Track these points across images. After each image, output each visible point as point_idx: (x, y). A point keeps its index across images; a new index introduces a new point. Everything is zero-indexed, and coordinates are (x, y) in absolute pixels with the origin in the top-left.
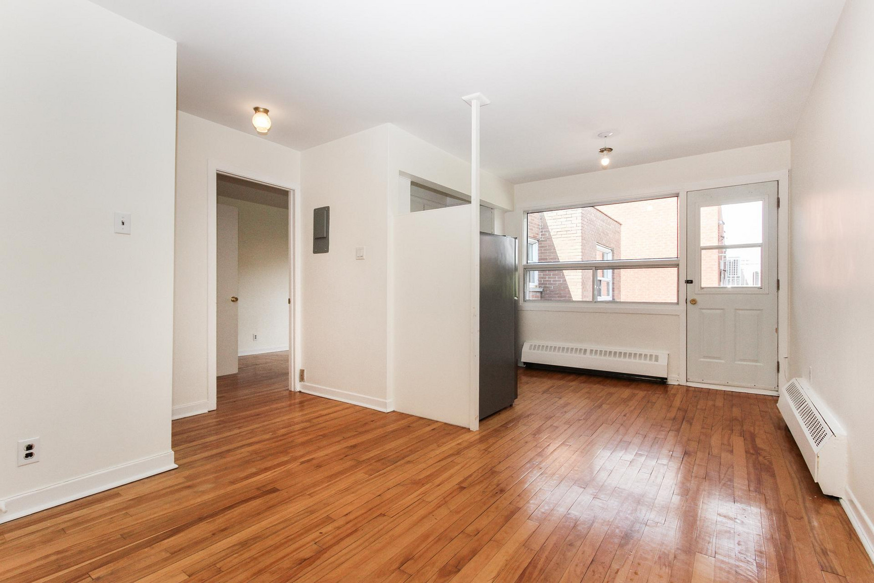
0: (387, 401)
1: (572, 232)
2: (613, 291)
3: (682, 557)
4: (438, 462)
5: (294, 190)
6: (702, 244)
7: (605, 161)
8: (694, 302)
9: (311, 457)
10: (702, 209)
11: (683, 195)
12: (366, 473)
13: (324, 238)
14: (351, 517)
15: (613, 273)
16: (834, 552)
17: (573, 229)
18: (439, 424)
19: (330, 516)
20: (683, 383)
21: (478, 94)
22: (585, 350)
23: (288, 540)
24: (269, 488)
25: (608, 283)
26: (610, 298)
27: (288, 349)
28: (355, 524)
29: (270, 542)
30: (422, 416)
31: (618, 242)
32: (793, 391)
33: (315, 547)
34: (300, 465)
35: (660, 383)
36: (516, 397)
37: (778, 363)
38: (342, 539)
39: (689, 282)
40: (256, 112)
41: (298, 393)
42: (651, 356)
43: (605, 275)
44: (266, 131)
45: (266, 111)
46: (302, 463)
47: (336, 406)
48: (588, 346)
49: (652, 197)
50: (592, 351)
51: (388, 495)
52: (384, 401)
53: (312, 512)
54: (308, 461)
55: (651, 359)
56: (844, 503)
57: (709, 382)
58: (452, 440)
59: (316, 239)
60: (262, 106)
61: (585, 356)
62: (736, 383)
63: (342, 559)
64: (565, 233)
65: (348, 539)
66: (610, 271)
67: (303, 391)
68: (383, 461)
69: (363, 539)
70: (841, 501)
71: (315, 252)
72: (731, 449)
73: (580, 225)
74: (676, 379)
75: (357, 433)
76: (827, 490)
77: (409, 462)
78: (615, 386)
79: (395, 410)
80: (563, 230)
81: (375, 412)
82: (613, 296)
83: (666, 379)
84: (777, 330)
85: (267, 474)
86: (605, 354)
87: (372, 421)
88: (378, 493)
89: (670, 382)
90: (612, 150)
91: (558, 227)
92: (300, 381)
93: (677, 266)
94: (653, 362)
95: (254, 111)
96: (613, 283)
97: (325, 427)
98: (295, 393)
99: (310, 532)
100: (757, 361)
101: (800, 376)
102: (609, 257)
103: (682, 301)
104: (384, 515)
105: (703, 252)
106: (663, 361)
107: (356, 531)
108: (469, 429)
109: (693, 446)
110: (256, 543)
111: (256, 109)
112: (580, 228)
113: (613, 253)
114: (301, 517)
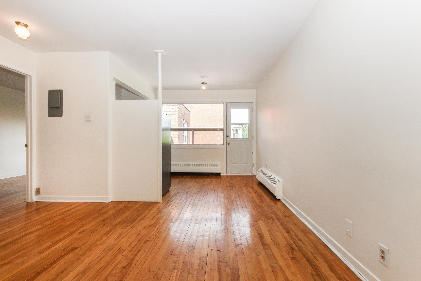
0: (108, 197)
1: (174, 114)
2: (187, 140)
3: (255, 223)
4: (154, 216)
5: (30, 76)
6: (231, 122)
7: (204, 87)
8: (229, 144)
9: (83, 229)
10: (231, 110)
11: (225, 104)
12: (122, 229)
13: (59, 108)
14: (133, 245)
15: (187, 132)
16: (285, 212)
17: (174, 112)
18: (142, 203)
19: (122, 248)
20: (225, 174)
21: (162, 51)
22: (190, 165)
23: (108, 264)
24: (71, 248)
25: (185, 137)
26: (186, 143)
27: (25, 174)
28: (137, 248)
29: (99, 266)
30: (130, 201)
31: (189, 119)
32: (261, 172)
33: (125, 261)
34: (79, 235)
35: (218, 175)
36: (170, 187)
37: (253, 164)
38: (136, 254)
39: (227, 136)
40: (17, 25)
41: (35, 203)
42: (215, 165)
43: (184, 133)
44: (26, 38)
45: (26, 26)
46: (80, 233)
47: (72, 205)
48: (191, 163)
49: (214, 103)
50: (192, 165)
51: (142, 234)
52: (107, 197)
53: (110, 250)
54: (82, 232)
55: (215, 166)
56: (282, 200)
57: (233, 173)
58: (153, 207)
59: (51, 108)
60: (22, 21)
61: (190, 167)
62: (242, 172)
63: (144, 260)
64: (171, 114)
65: (139, 253)
66: (186, 131)
67: (39, 201)
68: (127, 222)
69: (147, 251)
70: (281, 200)
71: (49, 116)
72: (250, 192)
73: (177, 111)
74: (223, 173)
75: (100, 214)
76: (277, 198)
77: (140, 220)
78: (203, 178)
79: (113, 200)
80: (169, 112)
81: (101, 203)
82: (187, 142)
83: (220, 173)
84: (253, 153)
85: (62, 242)
86: (198, 166)
87: (104, 208)
88: (138, 234)
89: (221, 174)
90: (206, 83)
91: (167, 111)
92: (36, 195)
93: (223, 130)
94: (216, 167)
95: (16, 24)
96: (187, 137)
97: (76, 215)
98: (32, 203)
99: (117, 257)
100: (247, 164)
101: (262, 167)
102: (186, 126)
103: (225, 143)
104: (148, 241)
105: (231, 125)
106: (219, 167)
107: (140, 250)
108: (158, 202)
109: (239, 193)
110: (90, 270)
111: (18, 23)
112: (177, 112)
113: (187, 124)
114: (105, 253)
